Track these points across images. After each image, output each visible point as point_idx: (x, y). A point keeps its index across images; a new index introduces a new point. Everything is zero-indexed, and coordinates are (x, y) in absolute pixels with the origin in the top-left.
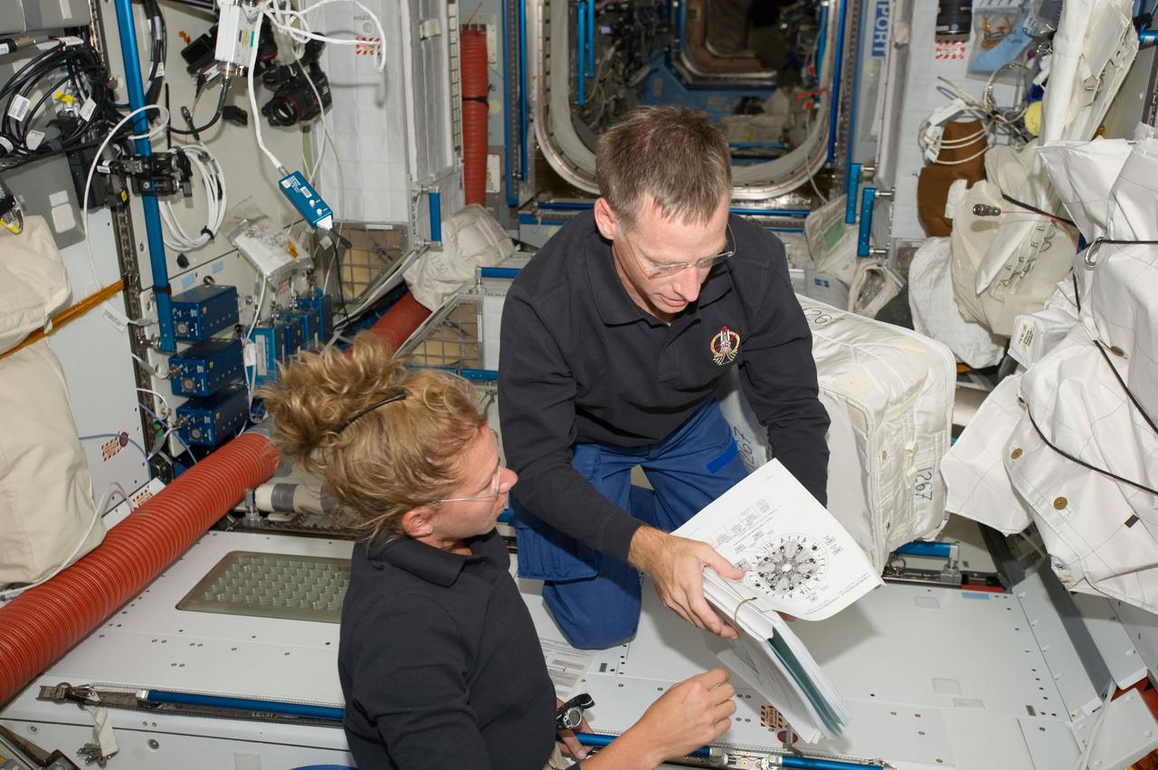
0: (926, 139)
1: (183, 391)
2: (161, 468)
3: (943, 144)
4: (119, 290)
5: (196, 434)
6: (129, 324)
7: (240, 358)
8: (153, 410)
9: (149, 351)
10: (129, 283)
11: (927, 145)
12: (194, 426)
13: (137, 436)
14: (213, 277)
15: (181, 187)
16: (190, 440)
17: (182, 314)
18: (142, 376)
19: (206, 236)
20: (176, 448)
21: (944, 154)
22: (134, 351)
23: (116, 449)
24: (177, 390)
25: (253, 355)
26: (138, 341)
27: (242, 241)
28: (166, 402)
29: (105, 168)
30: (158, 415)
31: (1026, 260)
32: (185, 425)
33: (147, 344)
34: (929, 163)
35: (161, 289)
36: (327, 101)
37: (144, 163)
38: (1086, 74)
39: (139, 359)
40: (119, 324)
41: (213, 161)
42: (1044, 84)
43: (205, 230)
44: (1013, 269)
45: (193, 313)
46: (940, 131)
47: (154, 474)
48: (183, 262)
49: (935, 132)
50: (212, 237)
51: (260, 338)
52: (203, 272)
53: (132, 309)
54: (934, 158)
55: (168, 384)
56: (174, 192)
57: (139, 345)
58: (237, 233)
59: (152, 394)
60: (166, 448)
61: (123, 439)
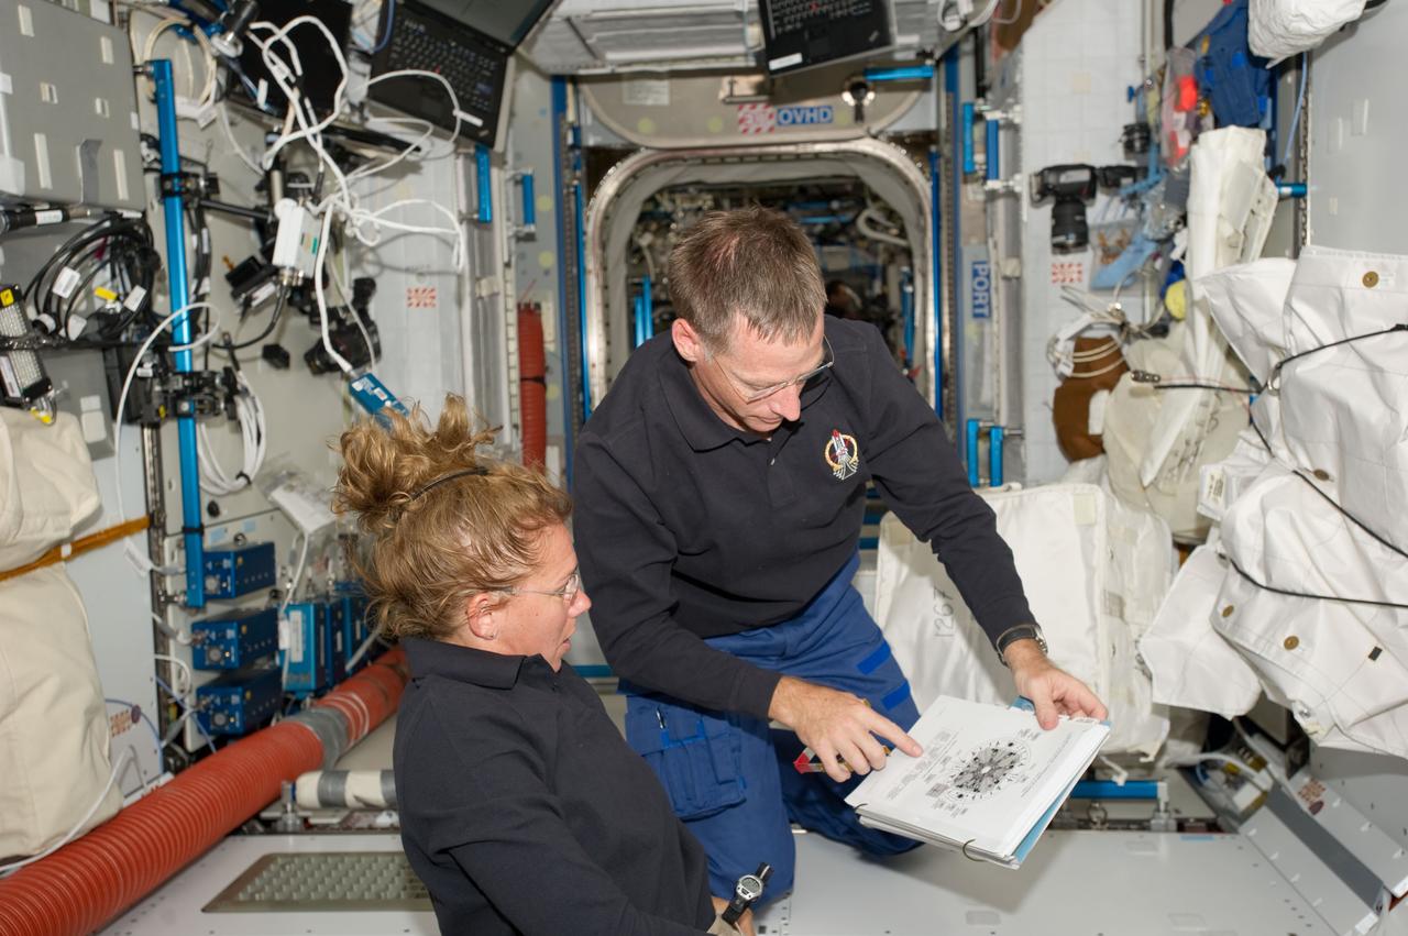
0: (1057, 355)
1: (207, 663)
2: (176, 758)
3: (1075, 357)
4: (143, 528)
5: (220, 719)
6: (152, 572)
7: (274, 634)
8: (170, 686)
9: (170, 609)
10: (154, 522)
11: (1059, 360)
12: (218, 709)
13: (150, 710)
14: (246, 536)
15: (226, 409)
16: (212, 727)
17: (213, 565)
18: (161, 637)
19: (242, 481)
20: (192, 742)
21: (1078, 367)
22: (154, 610)
23: (126, 725)
24: (199, 663)
25: (291, 636)
26: (159, 597)
27: (280, 496)
28: (185, 677)
29: (147, 371)
30: (175, 691)
31: (1193, 442)
32: (207, 708)
33: (170, 600)
34: (1062, 377)
35: (193, 530)
36: (378, 352)
37: (184, 380)
38: (1228, 230)
39: (158, 620)
40: (141, 568)
41: (253, 398)
42: (1183, 257)
43: (241, 474)
44: (1180, 455)
45: (227, 563)
46: (1071, 345)
47: (166, 768)
48: (214, 510)
49: (1065, 347)
50: (249, 482)
51: (297, 615)
52: (234, 529)
53: (155, 554)
54: (1068, 371)
55: (188, 653)
56: (217, 415)
57: (160, 602)
58: (274, 486)
59: (169, 662)
60: (180, 739)
61: (136, 714)
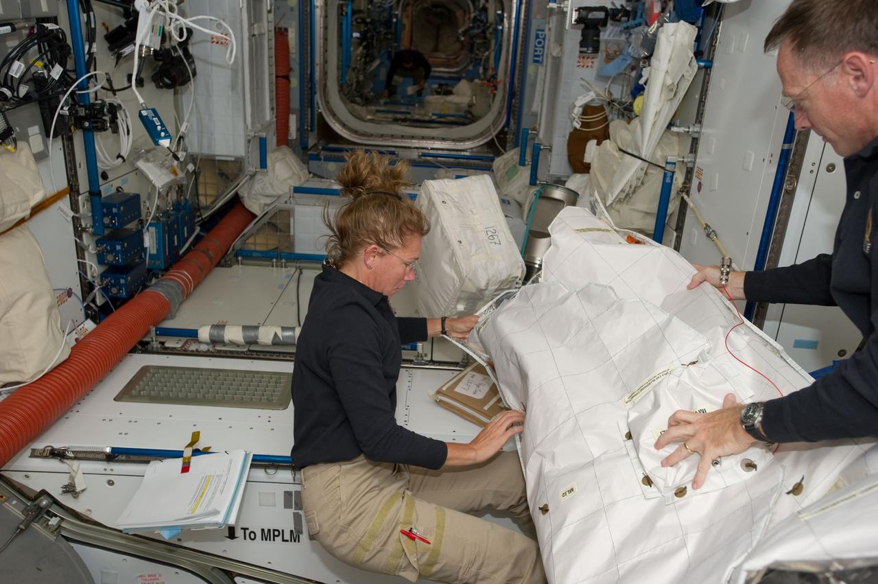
0: (574, 115)
1: (106, 262)
2: (92, 312)
3: (582, 118)
4: (67, 194)
5: (114, 290)
6: (73, 217)
7: (142, 241)
8: (86, 274)
9: (84, 235)
10: (73, 190)
11: (574, 119)
12: (113, 286)
13: (77, 290)
14: (122, 187)
15: (110, 126)
16: (110, 294)
17: (107, 211)
18: (80, 251)
19: (120, 159)
20: (99, 301)
21: (584, 125)
22: (75, 236)
23: (65, 299)
24: (101, 259)
25: (149, 241)
26: (77, 228)
27: (141, 164)
28: (94, 269)
29: (66, 111)
30: (89, 277)
31: (633, 187)
32: (107, 285)
33: (84, 230)
34: (576, 129)
35: (94, 193)
36: (194, 74)
37: (85, 110)
38: (669, 82)
39: (78, 240)
40: (67, 216)
41: (124, 110)
42: (645, 83)
43: (119, 156)
44: (626, 192)
45: (115, 210)
46: (581, 109)
47: (87, 316)
48: (105, 176)
49: (578, 111)
50: (124, 161)
51: (153, 229)
52: (117, 184)
53: (74, 206)
54: (578, 126)
55: (95, 259)
56: (105, 130)
57: (78, 231)
58: (138, 158)
59: (85, 263)
60: (94, 301)
61: (70, 293)
